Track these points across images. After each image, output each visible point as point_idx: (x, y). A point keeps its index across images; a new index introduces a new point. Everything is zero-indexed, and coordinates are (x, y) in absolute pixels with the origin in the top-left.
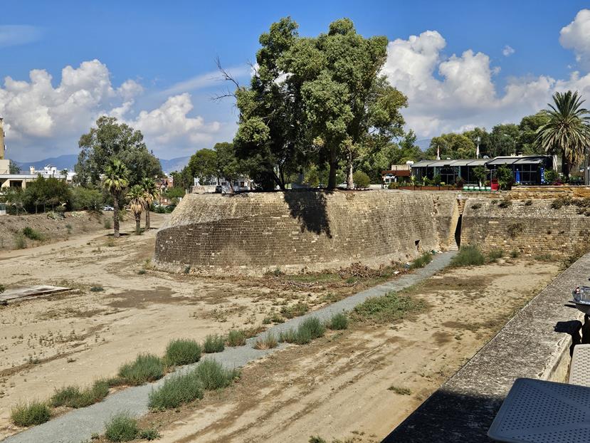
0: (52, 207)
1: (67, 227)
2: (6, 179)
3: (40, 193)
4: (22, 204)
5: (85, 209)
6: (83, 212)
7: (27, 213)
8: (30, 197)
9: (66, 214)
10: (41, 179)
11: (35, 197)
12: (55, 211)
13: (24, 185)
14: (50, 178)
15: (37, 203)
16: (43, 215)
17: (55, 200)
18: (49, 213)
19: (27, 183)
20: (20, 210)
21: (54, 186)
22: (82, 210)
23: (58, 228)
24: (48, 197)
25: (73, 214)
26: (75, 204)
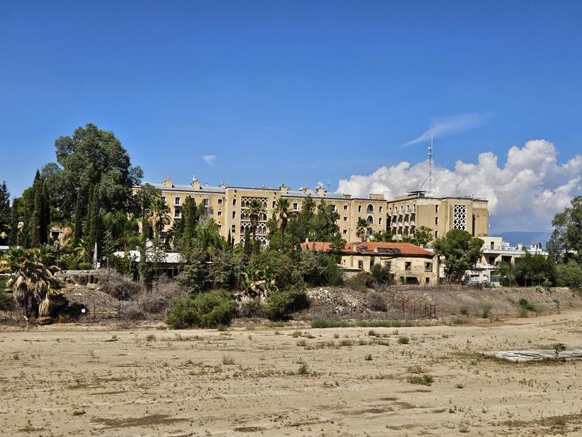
0: (539, 282)
1: (554, 301)
2: (499, 254)
3: (529, 268)
4: (513, 277)
5: (568, 285)
6: (566, 288)
7: (517, 285)
8: (521, 271)
9: (552, 289)
10: (528, 255)
11: (525, 271)
12: (543, 286)
13: (513, 260)
14: (536, 255)
15: (526, 277)
16: (532, 289)
17: (541, 275)
18: (537, 287)
19: (516, 259)
20: (513, 282)
21: (540, 262)
22: (564, 286)
23: (547, 302)
24: (536, 272)
25: (558, 289)
26: (558, 280)
